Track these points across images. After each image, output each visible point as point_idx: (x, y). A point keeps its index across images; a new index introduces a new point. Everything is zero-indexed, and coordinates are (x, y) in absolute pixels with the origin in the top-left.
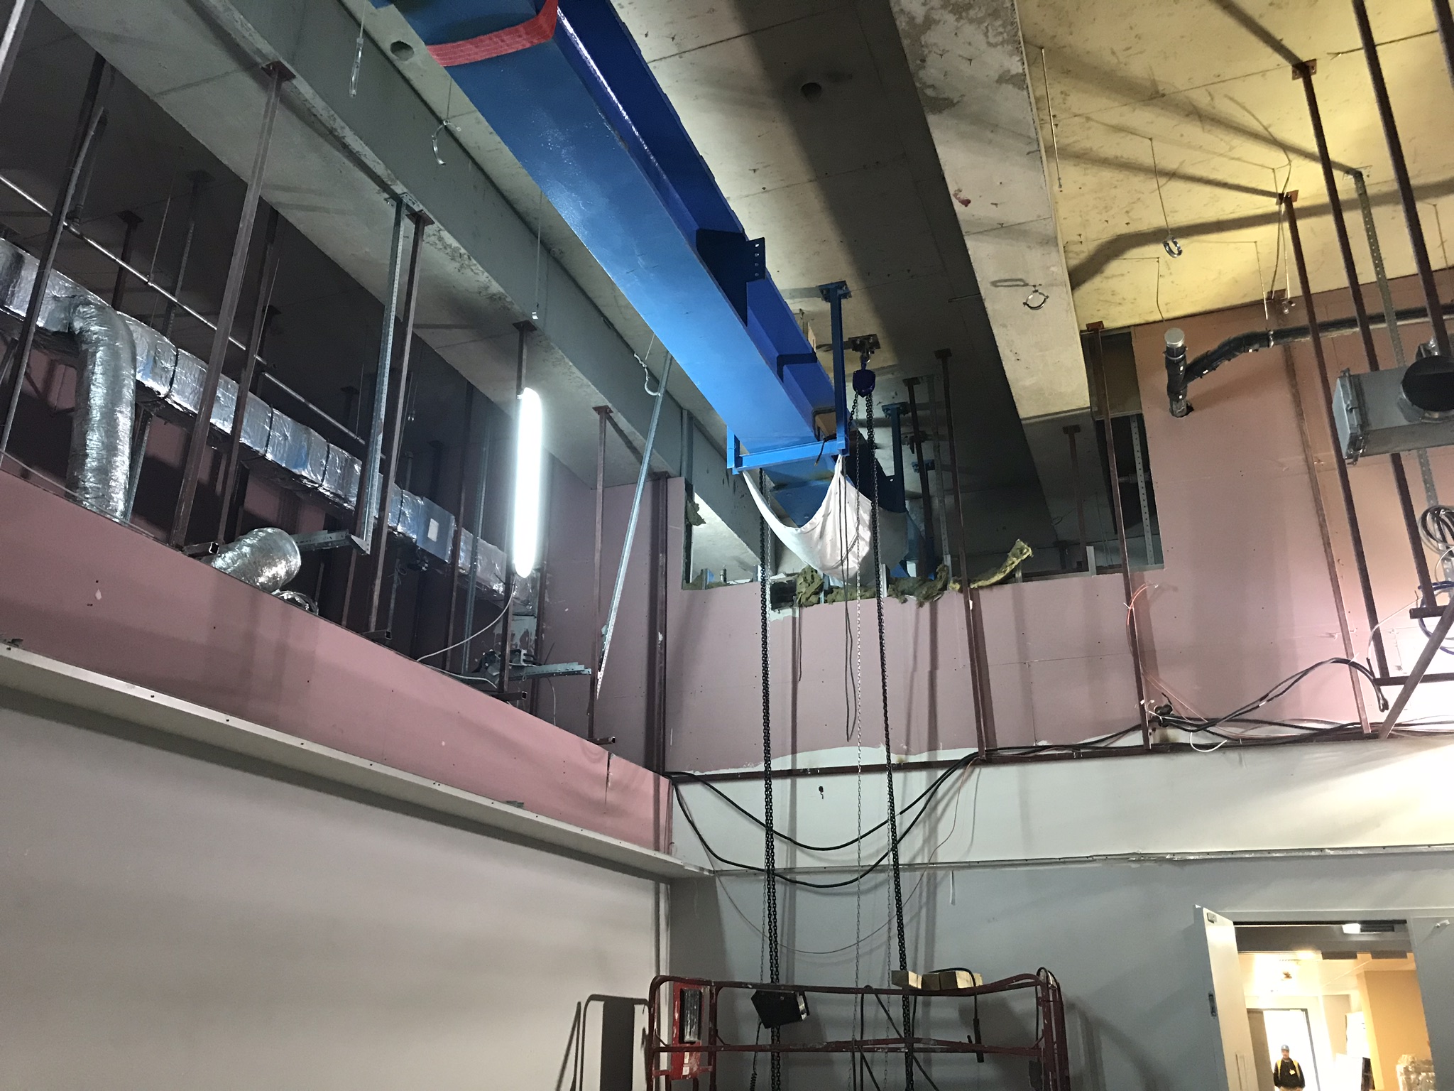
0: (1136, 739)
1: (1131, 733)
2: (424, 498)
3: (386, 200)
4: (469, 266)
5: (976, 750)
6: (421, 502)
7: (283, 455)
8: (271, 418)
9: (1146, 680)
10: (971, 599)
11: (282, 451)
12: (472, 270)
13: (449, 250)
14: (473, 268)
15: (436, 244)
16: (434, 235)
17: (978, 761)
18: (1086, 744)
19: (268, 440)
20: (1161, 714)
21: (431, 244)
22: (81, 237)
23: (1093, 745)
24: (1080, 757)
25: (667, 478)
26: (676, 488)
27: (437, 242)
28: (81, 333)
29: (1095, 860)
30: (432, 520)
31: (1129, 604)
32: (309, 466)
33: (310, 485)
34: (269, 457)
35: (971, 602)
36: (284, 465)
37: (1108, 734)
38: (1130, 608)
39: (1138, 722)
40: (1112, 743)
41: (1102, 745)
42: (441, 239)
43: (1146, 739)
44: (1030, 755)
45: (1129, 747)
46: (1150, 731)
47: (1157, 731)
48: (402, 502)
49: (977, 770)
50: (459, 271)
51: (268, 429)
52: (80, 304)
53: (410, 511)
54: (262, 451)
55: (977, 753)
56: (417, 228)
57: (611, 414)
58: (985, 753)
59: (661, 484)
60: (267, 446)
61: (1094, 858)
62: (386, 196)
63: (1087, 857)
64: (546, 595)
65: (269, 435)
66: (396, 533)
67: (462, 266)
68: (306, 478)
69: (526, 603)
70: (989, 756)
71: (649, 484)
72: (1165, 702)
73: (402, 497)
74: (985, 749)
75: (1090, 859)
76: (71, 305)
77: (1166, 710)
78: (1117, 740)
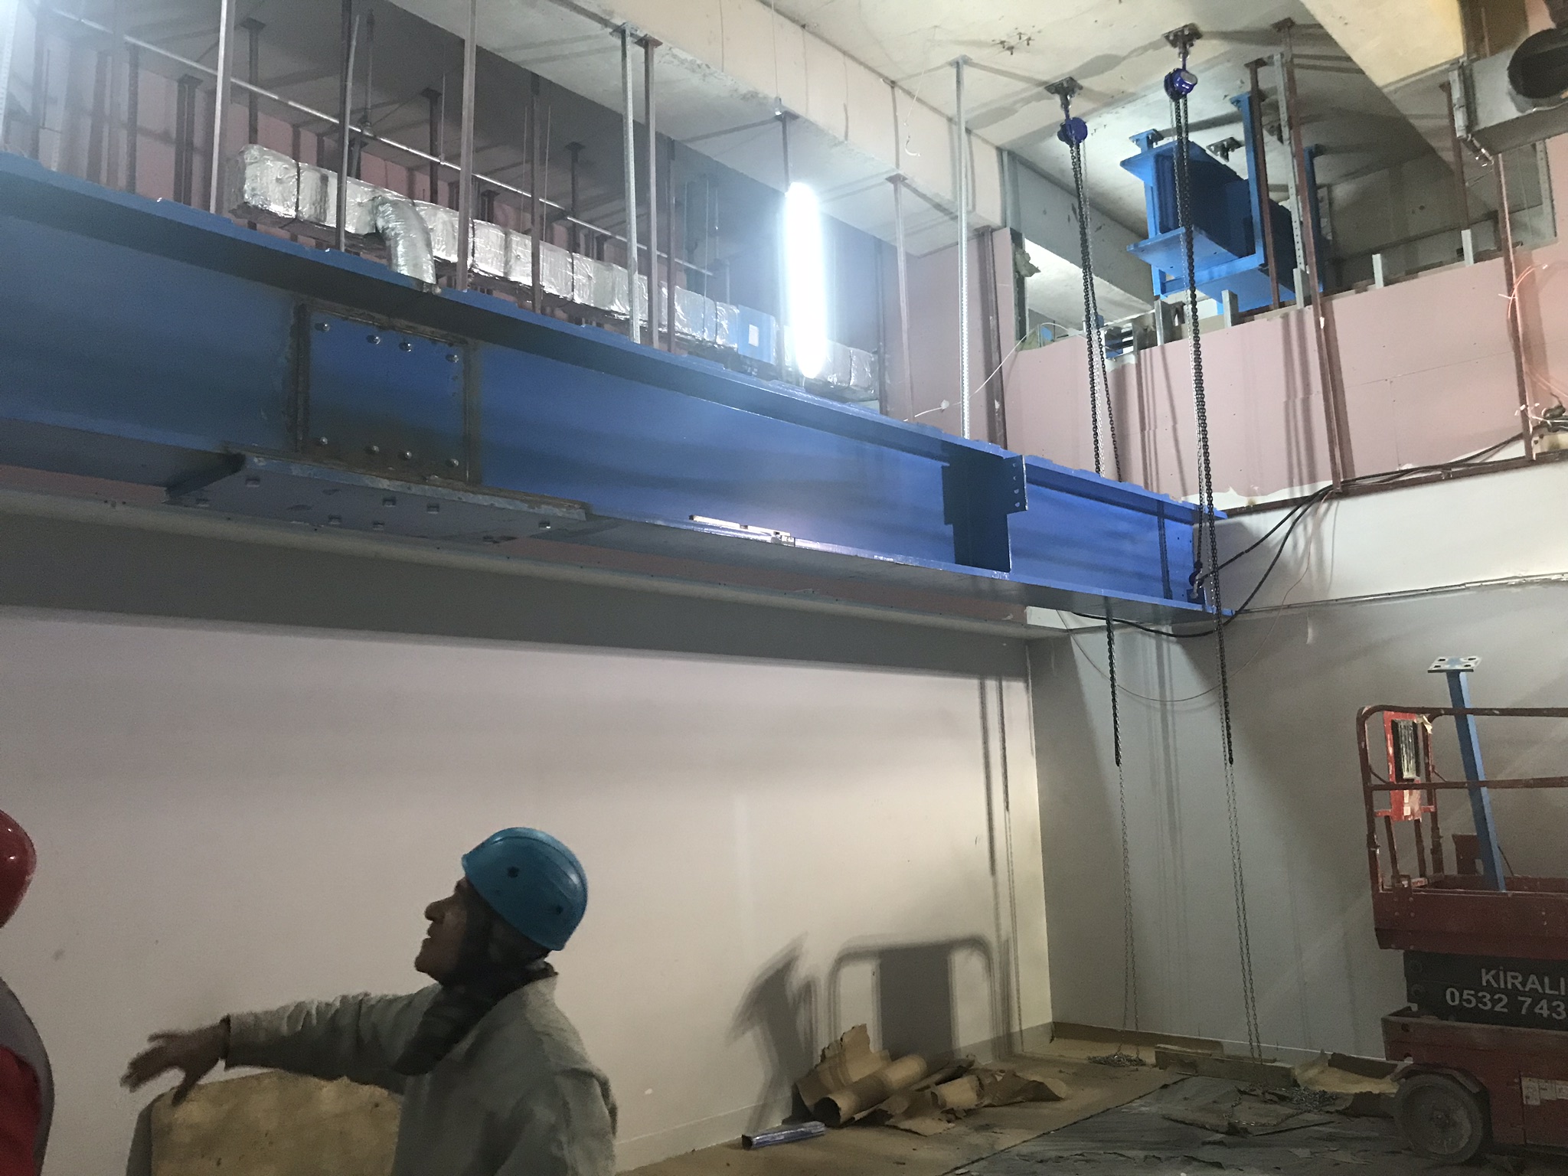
0: (1517, 450)
1: (1513, 443)
2: (739, 306)
3: (611, 34)
4: (711, 74)
5: (1330, 483)
6: (737, 311)
7: (590, 295)
8: (572, 264)
9: (1533, 382)
10: (1323, 316)
11: (588, 293)
12: (716, 77)
13: (687, 65)
14: (716, 75)
15: (673, 62)
16: (668, 54)
17: (1334, 495)
18: (1457, 462)
19: (573, 285)
20: (1548, 419)
21: (668, 63)
22: (374, 138)
23: (1466, 463)
24: (1450, 477)
25: (992, 232)
26: (1003, 242)
27: (673, 60)
28: (383, 231)
29: (1468, 588)
30: (751, 326)
31: (1510, 292)
32: (617, 301)
33: (622, 318)
34: (578, 300)
35: (1322, 320)
36: (592, 305)
37: (1485, 447)
38: (1511, 298)
39: (1519, 430)
40: (1488, 458)
41: (1477, 461)
42: (675, 56)
43: (1529, 449)
44: (1392, 482)
45: (1506, 461)
46: (1536, 438)
47: (1545, 438)
48: (717, 314)
49: (1335, 504)
50: (704, 80)
51: (571, 274)
52: (378, 206)
53: (727, 321)
54: (569, 296)
55: (1331, 486)
56: (646, 53)
57: (906, 181)
58: (1340, 485)
59: (986, 240)
60: (573, 291)
61: (1467, 585)
62: (610, 30)
63: (1459, 586)
64: (887, 376)
65: (573, 279)
66: (716, 346)
67: (704, 76)
68: (617, 312)
69: (867, 389)
70: (1347, 488)
71: (974, 243)
72: (1556, 403)
73: (716, 309)
74: (1342, 480)
75: (1463, 587)
76: (375, 206)
77: (1557, 412)
78: (1496, 452)
